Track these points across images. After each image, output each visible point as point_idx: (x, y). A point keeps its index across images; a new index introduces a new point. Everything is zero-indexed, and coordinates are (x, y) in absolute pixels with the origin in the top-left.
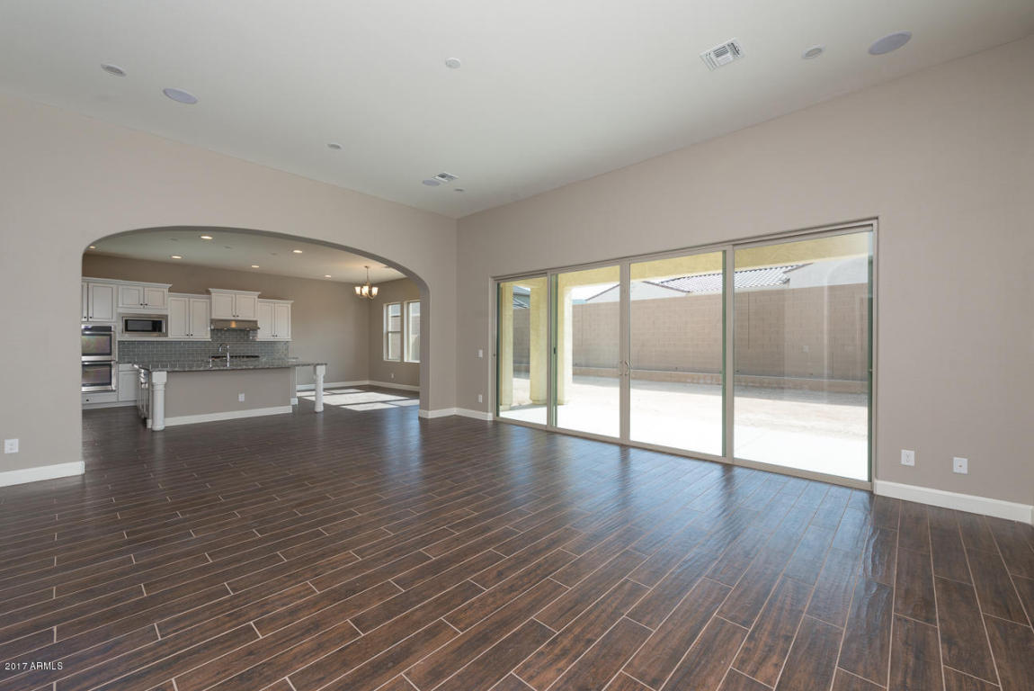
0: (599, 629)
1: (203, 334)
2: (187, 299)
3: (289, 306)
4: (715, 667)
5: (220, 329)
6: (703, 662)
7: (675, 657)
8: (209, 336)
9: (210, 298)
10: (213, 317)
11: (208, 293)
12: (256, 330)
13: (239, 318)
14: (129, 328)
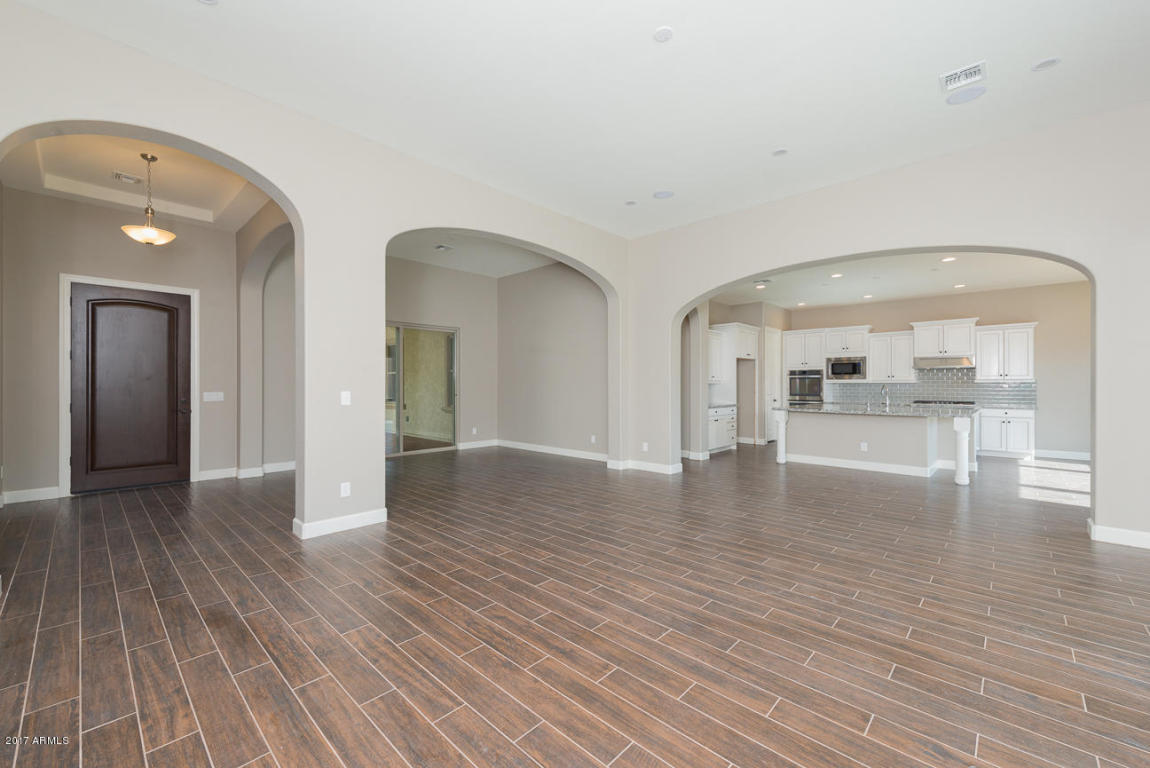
0: (386, 668)
4: (282, 739)
5: (926, 368)
6: (294, 731)
7: (317, 712)
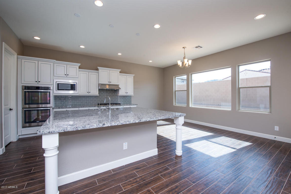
1: (95, 92)
2: (88, 73)
3: (133, 77)
8: (98, 93)
9: (98, 73)
10: (100, 83)
11: (97, 70)
12: (118, 90)
13: (111, 83)
14: (59, 89)
